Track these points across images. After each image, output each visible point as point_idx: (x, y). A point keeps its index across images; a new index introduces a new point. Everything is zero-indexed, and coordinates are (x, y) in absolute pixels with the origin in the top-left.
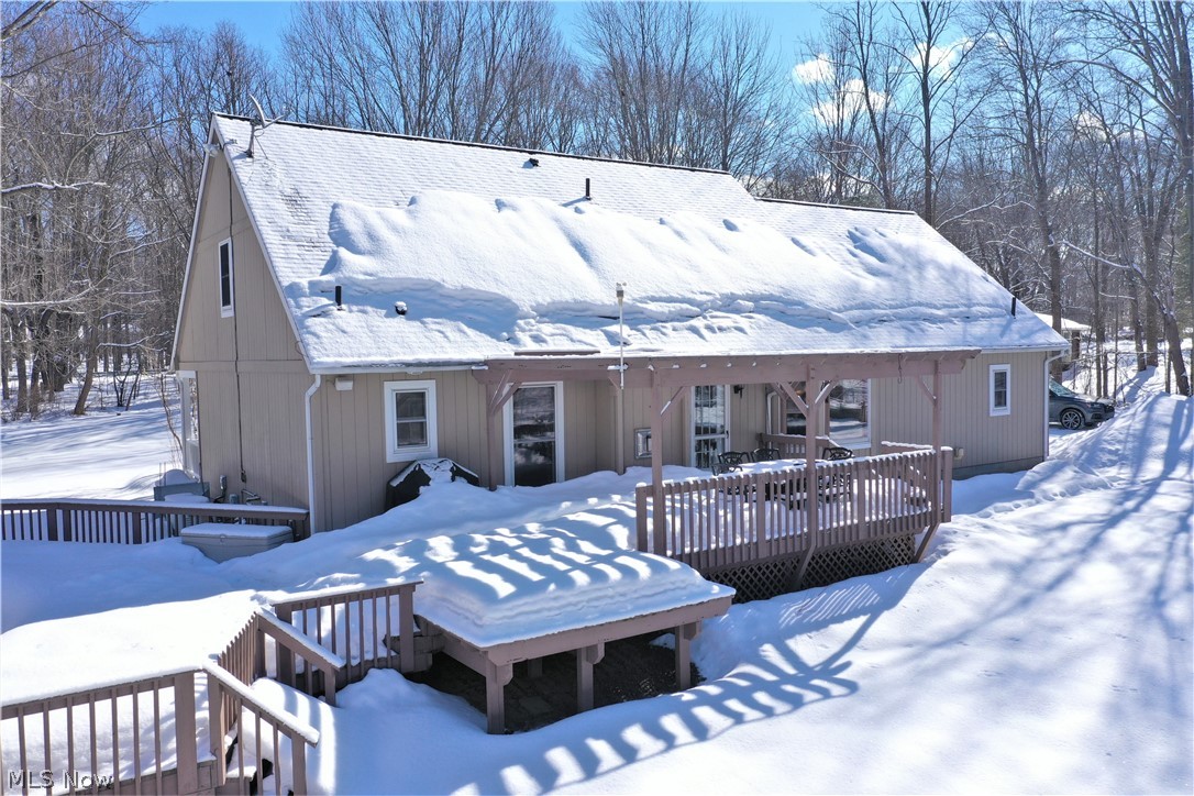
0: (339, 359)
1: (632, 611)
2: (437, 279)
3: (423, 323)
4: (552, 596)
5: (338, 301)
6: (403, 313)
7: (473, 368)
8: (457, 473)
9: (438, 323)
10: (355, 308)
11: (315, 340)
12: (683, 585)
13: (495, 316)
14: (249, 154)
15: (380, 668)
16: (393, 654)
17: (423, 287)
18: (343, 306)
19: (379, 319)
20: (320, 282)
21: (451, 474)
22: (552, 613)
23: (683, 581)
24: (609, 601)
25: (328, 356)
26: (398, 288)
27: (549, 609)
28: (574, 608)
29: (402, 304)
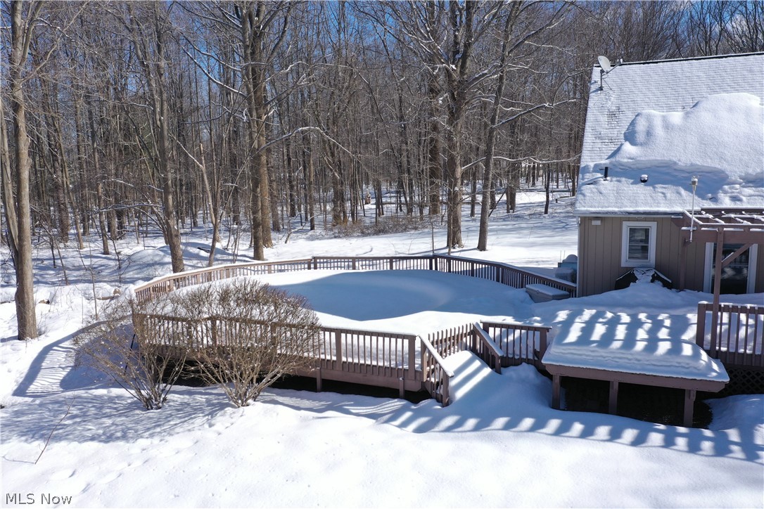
0: (589, 209)
1: (639, 370)
2: (674, 159)
3: (654, 188)
4: (592, 349)
5: (606, 176)
6: (644, 181)
7: (673, 217)
8: (655, 278)
9: (664, 188)
10: (614, 179)
11: (582, 198)
12: (687, 366)
13: (709, 182)
14: (601, 89)
15: (528, 363)
16: (536, 359)
17: (664, 165)
18: (608, 178)
19: (627, 185)
20: (601, 164)
21: (651, 278)
22: (588, 358)
23: (688, 364)
24: (627, 361)
25: (584, 207)
26: (649, 165)
27: (587, 356)
28: (602, 359)
29: (645, 176)
